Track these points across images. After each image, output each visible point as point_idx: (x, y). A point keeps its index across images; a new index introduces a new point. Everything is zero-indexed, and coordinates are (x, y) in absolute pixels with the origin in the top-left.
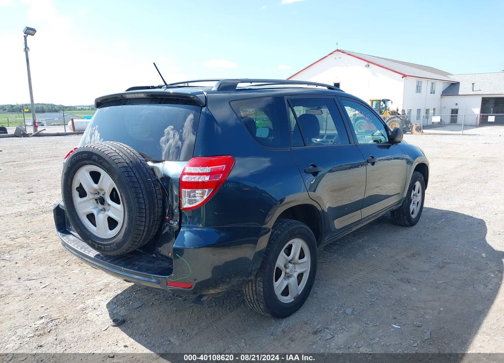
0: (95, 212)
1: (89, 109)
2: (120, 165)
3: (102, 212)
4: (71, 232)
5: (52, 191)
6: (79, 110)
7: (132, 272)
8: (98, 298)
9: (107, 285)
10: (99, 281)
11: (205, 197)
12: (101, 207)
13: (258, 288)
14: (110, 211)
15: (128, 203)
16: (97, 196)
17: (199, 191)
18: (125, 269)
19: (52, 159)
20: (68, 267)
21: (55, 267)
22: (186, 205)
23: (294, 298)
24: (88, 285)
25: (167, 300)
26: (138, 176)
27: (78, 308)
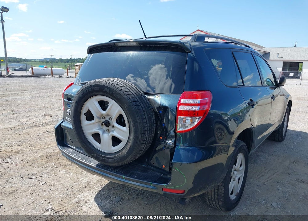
0: (100, 132)
1: (39, 62)
2: (129, 96)
3: (107, 132)
4: (69, 145)
5: (29, 113)
6: (33, 62)
7: (132, 179)
8: (86, 194)
9: (89, 183)
10: (82, 180)
11: (196, 123)
12: (105, 128)
13: (220, 191)
14: (114, 132)
15: (135, 126)
16: (103, 120)
17: (189, 118)
18: (126, 177)
19: (23, 92)
20: (56, 169)
21: (46, 169)
22: (180, 129)
23: (236, 195)
24: (75, 183)
25: (138, 195)
26: (142, 105)
27: (73, 201)
